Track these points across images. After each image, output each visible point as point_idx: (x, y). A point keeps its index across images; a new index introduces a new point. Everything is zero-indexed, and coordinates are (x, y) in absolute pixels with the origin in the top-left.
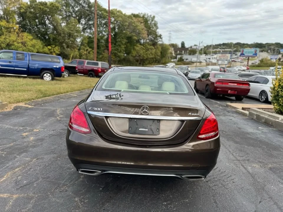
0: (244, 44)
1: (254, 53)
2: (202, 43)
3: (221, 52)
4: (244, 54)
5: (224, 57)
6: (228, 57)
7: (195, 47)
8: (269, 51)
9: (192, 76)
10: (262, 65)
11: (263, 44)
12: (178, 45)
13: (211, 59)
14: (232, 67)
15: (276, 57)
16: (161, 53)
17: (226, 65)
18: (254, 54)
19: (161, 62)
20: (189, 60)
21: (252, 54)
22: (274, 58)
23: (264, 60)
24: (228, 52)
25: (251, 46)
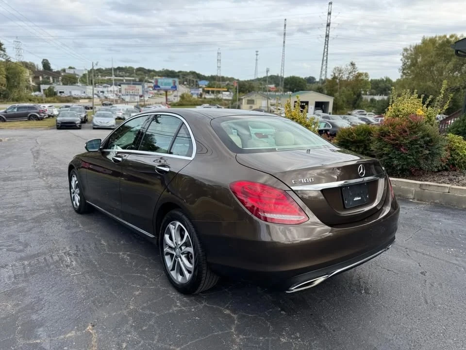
0: (149, 71)
1: (172, 85)
2: (96, 64)
3: (124, 81)
4: (159, 87)
5: (133, 90)
6: (138, 90)
7: (71, 72)
8: (185, 83)
9: (101, 122)
10: (184, 103)
11: (176, 73)
12: (37, 65)
13: (106, 92)
14: (148, 106)
15: (197, 92)
16: (8, 78)
17: (138, 102)
18: (172, 87)
19: (11, 96)
20: (66, 94)
21: (170, 87)
22: (195, 93)
23: (185, 96)
24: (132, 83)
25: (160, 74)
